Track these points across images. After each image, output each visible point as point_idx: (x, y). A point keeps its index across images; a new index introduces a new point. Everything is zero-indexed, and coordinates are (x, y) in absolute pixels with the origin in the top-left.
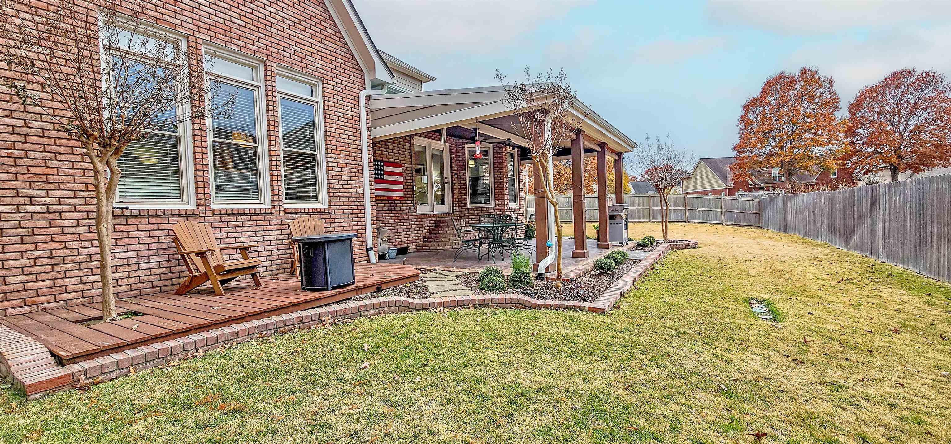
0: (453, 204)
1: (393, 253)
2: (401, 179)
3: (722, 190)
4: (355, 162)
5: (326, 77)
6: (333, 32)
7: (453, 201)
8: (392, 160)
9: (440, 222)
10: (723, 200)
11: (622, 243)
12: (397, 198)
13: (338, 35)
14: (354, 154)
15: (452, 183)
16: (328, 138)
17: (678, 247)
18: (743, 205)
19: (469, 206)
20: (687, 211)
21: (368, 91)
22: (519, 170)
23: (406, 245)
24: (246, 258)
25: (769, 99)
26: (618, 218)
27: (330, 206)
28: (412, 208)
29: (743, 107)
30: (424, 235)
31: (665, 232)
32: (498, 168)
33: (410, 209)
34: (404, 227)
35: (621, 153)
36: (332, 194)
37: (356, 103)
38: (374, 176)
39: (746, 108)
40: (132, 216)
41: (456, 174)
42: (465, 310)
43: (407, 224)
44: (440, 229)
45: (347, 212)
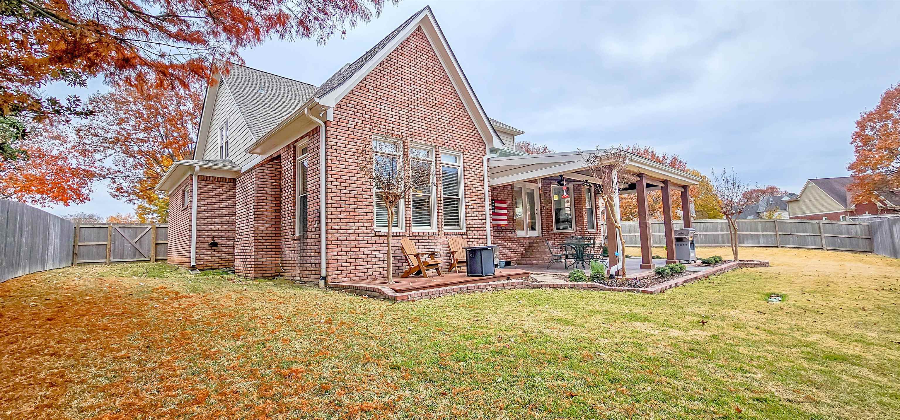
0: (542, 229)
1: (503, 264)
2: (506, 212)
3: (841, 213)
4: (481, 202)
5: (465, 150)
6: (469, 122)
7: (542, 227)
8: (499, 199)
9: (533, 243)
10: (821, 225)
11: (689, 261)
12: (504, 226)
13: (472, 123)
14: (480, 197)
15: (541, 214)
16: (466, 188)
17: (746, 266)
18: (848, 230)
19: (555, 231)
20: (778, 235)
21: (489, 156)
22: (595, 202)
23: (509, 260)
24: (433, 259)
25: (891, 112)
26: (684, 240)
27: (467, 230)
28: (513, 233)
29: (858, 123)
30: (521, 252)
31: (735, 254)
32: (578, 202)
33: (512, 233)
34: (508, 246)
35: (686, 186)
36: (468, 223)
37: (481, 164)
38: (491, 211)
39: (861, 125)
40: (382, 236)
41: (544, 207)
42: (562, 290)
43: (510, 244)
44: (533, 248)
45: (476, 234)
